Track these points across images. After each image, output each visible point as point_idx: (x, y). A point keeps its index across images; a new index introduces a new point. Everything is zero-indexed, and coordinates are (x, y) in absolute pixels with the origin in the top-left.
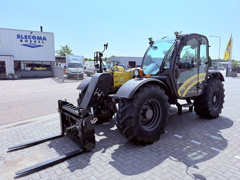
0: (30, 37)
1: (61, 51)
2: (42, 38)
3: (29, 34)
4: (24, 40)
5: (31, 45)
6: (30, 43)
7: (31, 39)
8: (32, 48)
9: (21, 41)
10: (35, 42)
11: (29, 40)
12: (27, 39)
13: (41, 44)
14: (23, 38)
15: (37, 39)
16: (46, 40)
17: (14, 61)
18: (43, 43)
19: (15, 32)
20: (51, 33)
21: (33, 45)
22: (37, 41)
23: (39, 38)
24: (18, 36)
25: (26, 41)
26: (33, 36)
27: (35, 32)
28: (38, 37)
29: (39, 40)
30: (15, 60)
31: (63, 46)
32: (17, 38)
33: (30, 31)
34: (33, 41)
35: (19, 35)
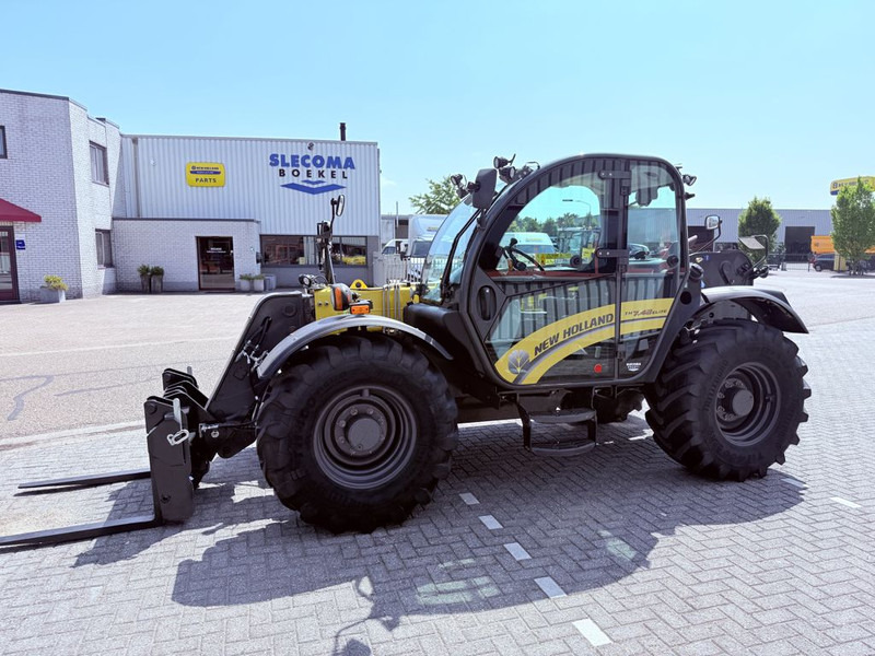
0: (308, 161)
1: (428, 197)
2: (343, 164)
3: (306, 152)
4: (288, 170)
5: (311, 186)
6: (306, 178)
7: (308, 165)
8: (311, 195)
9: (282, 173)
10: (321, 174)
11: (303, 170)
12: (298, 166)
13: (338, 181)
14: (288, 165)
15: (328, 167)
16: (352, 167)
17: (261, 236)
18: (344, 177)
19: (264, 147)
20: (370, 144)
21: (316, 186)
22: (327, 173)
23: (334, 162)
24: (274, 160)
25: (296, 173)
26: (316, 158)
27: (322, 142)
28: (330, 158)
29: (332, 169)
30: (264, 233)
31: (437, 182)
32: (271, 164)
33: (306, 141)
34: (315, 171)
35: (277, 156)
